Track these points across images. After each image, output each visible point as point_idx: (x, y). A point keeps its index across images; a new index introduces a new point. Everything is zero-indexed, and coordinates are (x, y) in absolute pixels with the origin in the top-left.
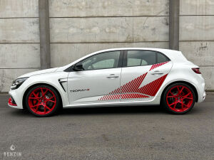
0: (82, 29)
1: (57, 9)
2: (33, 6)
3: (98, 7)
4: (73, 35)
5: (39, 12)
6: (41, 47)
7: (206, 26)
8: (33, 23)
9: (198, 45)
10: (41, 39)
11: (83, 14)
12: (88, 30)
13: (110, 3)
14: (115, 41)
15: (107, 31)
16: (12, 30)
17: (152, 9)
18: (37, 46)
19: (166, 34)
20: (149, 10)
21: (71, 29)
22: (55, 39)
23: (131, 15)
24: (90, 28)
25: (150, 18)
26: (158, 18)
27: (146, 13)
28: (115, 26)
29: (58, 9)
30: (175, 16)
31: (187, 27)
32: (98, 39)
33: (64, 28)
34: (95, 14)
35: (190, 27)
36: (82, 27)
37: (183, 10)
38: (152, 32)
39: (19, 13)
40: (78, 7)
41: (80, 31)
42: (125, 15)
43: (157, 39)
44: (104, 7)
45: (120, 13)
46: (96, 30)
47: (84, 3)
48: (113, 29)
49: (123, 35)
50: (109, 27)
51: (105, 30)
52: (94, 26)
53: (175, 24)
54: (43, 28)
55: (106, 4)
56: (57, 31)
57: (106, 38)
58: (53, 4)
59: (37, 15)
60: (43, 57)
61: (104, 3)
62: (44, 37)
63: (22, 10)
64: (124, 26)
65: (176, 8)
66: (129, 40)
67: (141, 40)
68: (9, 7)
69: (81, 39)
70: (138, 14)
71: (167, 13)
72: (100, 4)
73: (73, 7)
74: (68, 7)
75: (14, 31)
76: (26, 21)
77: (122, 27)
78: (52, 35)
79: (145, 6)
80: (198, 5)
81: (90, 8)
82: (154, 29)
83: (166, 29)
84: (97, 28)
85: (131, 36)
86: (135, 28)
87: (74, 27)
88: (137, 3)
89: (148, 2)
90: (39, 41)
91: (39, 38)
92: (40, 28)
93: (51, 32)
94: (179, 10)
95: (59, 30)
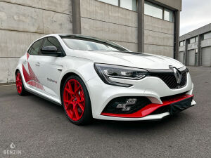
15: (16, 17)
17: (58, 6)
23: (40, 7)
25: (58, 14)
26: (63, 15)
27: (53, 8)
28: (24, 15)
38: (59, 27)
42: (34, 6)
45: (28, 3)
48: (21, 18)
49: (34, 25)
50: (18, 14)
51: (13, 17)
57: (14, 25)
66: (39, 31)
71: (70, 12)
77: (32, 17)
80: (91, 11)
82: (61, 25)
84: (4, 13)
85: (41, 27)
86: (44, 20)
94: (80, 12)
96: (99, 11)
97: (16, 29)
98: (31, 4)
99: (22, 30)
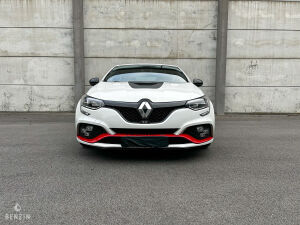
0: (120, 43)
1: (93, 19)
2: (65, 15)
3: (138, 18)
4: (111, 48)
5: (73, 22)
6: (75, 63)
7: (257, 42)
8: (66, 34)
9: (248, 62)
10: (75, 52)
11: (122, 25)
12: (127, 44)
13: (152, 13)
14: (157, 56)
15: (149, 44)
16: (42, 41)
17: (198, 21)
18: (70, 61)
19: (214, 49)
20: (195, 23)
21: (109, 42)
22: (90, 53)
23: (175, 27)
24: (129, 42)
25: (197, 31)
26: (204, 32)
28: (157, 40)
30: (223, 30)
31: (237, 43)
32: (138, 54)
33: (100, 41)
34: (134, 25)
35: (239, 42)
36: (121, 40)
37: (232, 23)
38: (198, 47)
39: (49, 22)
40: (116, 17)
41: (118, 44)
42: (168, 27)
43: (203, 56)
44: (145, 18)
45: (163, 25)
46: (136, 43)
47: (123, 13)
48: (156, 44)
49: (166, 50)
50: (150, 40)
51: (146, 44)
52: (134, 39)
53: (223, 40)
54: (77, 40)
55: (148, 14)
56: (92, 44)
58: (88, 13)
59: (70, 25)
60: (78, 73)
61: (145, 13)
62: (78, 51)
63: (53, 19)
64: (167, 39)
65: (224, 21)
66: (172, 56)
67: (186, 56)
68: (37, 15)
69: (120, 53)
70: (183, 26)
71: (215, 26)
72: (141, 15)
73: (110, 18)
74: (104, 17)
75: (44, 43)
76: (57, 32)
77: (165, 41)
78: (86, 49)
79: (191, 18)
80: (249, 18)
81: (129, 18)
82: (200, 44)
83: (213, 44)
84: (137, 41)
85: (175, 51)
86: (179, 42)
87: (111, 40)
88: (182, 14)
89: (194, 13)
90: (72, 55)
91: (72, 51)
92: (74, 40)
93: (86, 44)
94: (227, 24)
95: (94, 43)
96: (263, 16)
97: (148, 57)
99: (153, 57)
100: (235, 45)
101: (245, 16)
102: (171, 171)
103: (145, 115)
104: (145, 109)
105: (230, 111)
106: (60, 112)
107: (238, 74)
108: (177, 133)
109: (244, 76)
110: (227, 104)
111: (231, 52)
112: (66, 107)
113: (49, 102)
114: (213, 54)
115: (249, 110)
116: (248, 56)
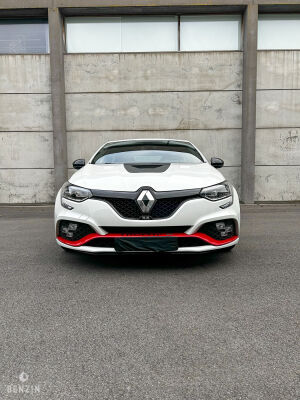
0: (113, 111)
1: (76, 80)
2: (41, 76)
3: (137, 78)
4: (100, 118)
5: (51, 85)
6: (55, 138)
7: (296, 105)
8: (42, 101)
9: (285, 133)
10: (54, 125)
12: (123, 112)
13: (154, 71)
14: (162, 127)
15: (151, 111)
16: (11, 112)
18: (48, 136)
19: (238, 117)
20: (212, 82)
21: (98, 111)
22: (73, 125)
23: (186, 88)
24: (125, 110)
25: (214, 93)
26: (225, 94)
27: (208, 86)
28: (162, 106)
29: (78, 81)
30: (250, 90)
31: (269, 107)
32: (137, 126)
33: (87, 110)
34: (132, 88)
35: (273, 106)
36: (114, 107)
37: (263, 81)
38: (216, 115)
39: (21, 87)
40: (107, 77)
41: (111, 113)
42: (177, 89)
43: (223, 126)
44: (146, 78)
45: (170, 86)
46: (134, 111)
47: (116, 72)
48: (159, 110)
49: (174, 118)
50: (153, 106)
51: (147, 111)
52: (132, 106)
53: (250, 103)
54: (57, 110)
55: (149, 72)
56: (77, 113)
57: (148, 123)
58: (71, 73)
59: (47, 89)
60: (58, 152)
61: (146, 70)
62: (58, 122)
63: (25, 81)
64: (175, 105)
65: (251, 80)
66: (182, 127)
67: (201, 126)
69: (113, 125)
70: (196, 87)
71: (239, 86)
72: (141, 73)
73: (100, 78)
74: (92, 78)
75: (13, 114)
77: (173, 108)
78: (69, 120)
79: (207, 75)
80: (285, 74)
81: (125, 78)
82: (220, 110)
83: (237, 110)
84: (136, 108)
85: (186, 120)
86: (192, 108)
87: (101, 107)
88: (196, 70)
89: (211, 68)
90: (51, 128)
91: (51, 123)
92: (52, 109)
93: (68, 114)
94: (255, 83)
95: (79, 112)
97: (150, 128)
98: (172, 88)
99: (157, 128)
100: (267, 111)
101: (280, 71)
102: (181, 283)
103: (146, 209)
104: (146, 201)
105: (261, 199)
106: (36, 204)
107: (272, 149)
108: (189, 232)
109: (280, 152)
110: (258, 189)
111: (262, 119)
112: (43, 197)
113: (21, 191)
114: (238, 123)
115: (288, 197)
116: (285, 124)
